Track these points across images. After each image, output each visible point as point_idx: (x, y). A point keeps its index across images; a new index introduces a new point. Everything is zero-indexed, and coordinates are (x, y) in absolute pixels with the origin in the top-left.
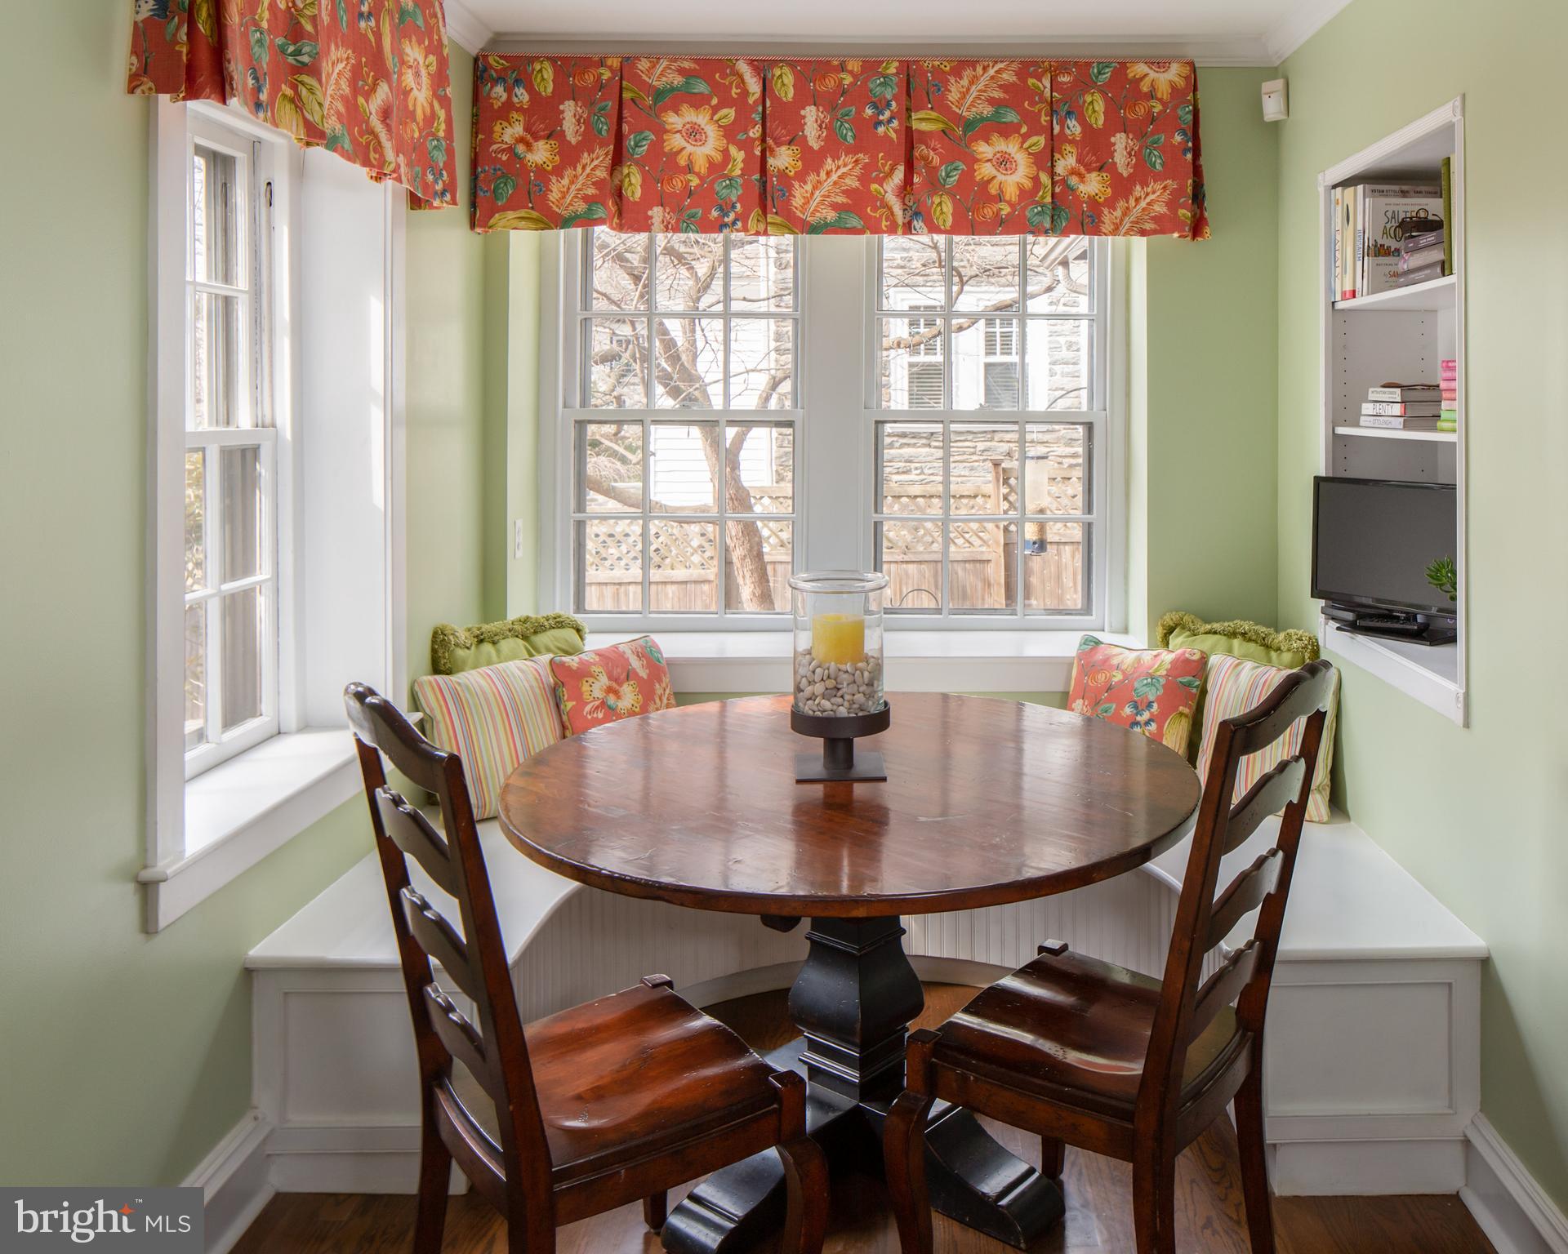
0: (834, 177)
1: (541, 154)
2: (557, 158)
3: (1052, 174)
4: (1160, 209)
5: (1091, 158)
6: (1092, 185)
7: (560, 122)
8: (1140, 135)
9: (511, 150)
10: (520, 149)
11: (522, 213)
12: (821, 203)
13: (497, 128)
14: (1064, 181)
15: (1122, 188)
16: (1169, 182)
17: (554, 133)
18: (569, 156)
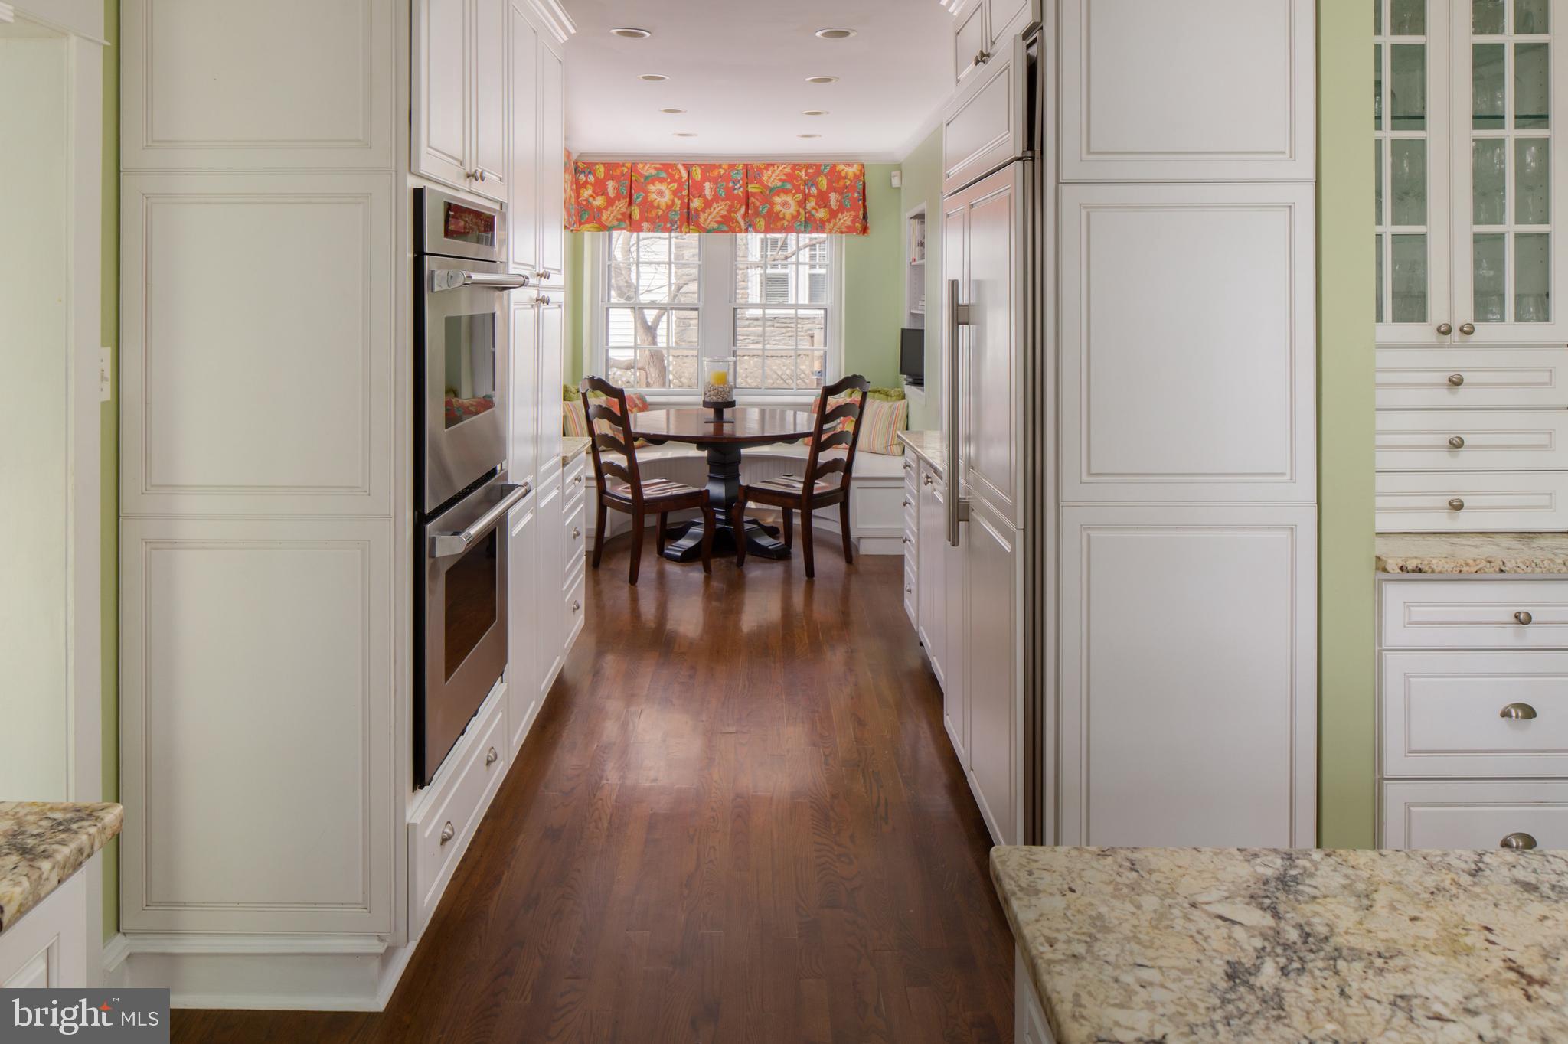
0: (717, 210)
1: (599, 201)
2: (606, 203)
3: (805, 209)
4: (849, 223)
5: (821, 203)
6: (821, 214)
7: (607, 189)
8: (841, 193)
9: (587, 200)
10: (591, 199)
11: (591, 225)
12: (711, 221)
13: (582, 191)
14: (810, 212)
15: (833, 214)
16: (852, 212)
17: (604, 193)
18: (610, 202)
